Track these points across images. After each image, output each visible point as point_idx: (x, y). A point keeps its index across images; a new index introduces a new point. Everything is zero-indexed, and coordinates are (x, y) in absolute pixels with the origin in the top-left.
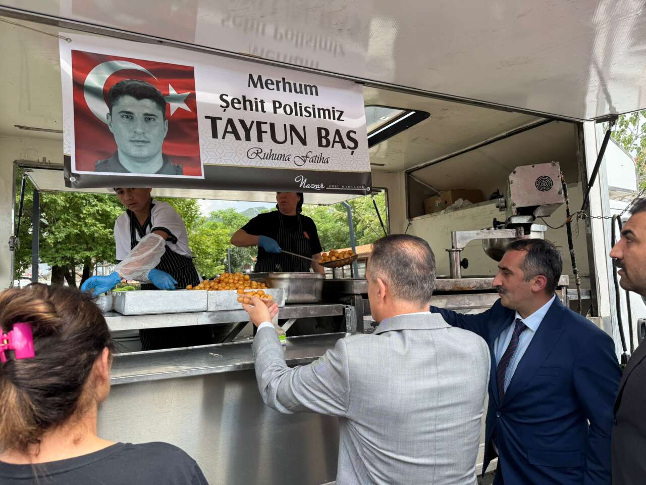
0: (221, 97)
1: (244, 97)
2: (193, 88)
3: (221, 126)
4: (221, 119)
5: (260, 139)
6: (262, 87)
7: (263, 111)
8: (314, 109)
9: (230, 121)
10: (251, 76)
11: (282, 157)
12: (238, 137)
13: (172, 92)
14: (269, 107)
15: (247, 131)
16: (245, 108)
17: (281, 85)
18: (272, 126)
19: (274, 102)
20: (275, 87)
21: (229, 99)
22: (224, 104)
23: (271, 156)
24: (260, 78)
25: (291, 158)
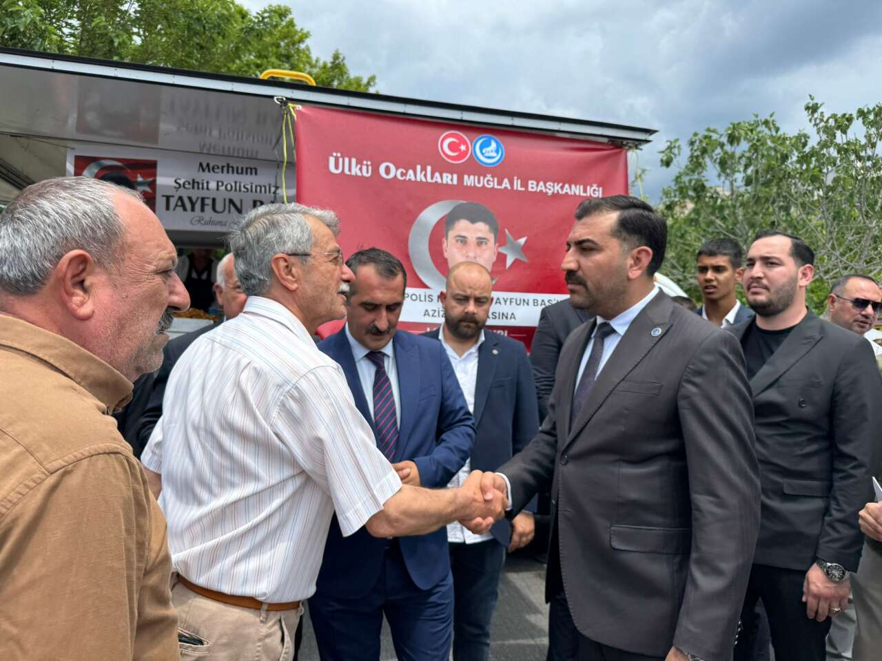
0: (176, 182)
1: (193, 180)
2: (154, 175)
3: (173, 202)
4: (173, 196)
5: (202, 210)
6: (209, 171)
7: (208, 188)
8: (252, 187)
9: (180, 198)
10: (201, 165)
11: (220, 223)
12: (185, 209)
13: (140, 179)
14: (213, 185)
15: (193, 205)
16: (193, 188)
17: (225, 169)
18: (214, 200)
19: (218, 182)
20: (220, 170)
21: (181, 182)
22: (177, 186)
23: (211, 222)
24: (208, 165)
25: (228, 224)
